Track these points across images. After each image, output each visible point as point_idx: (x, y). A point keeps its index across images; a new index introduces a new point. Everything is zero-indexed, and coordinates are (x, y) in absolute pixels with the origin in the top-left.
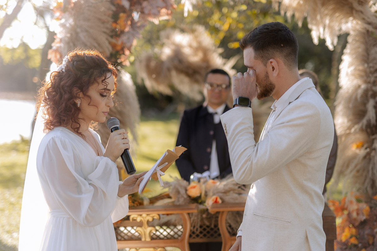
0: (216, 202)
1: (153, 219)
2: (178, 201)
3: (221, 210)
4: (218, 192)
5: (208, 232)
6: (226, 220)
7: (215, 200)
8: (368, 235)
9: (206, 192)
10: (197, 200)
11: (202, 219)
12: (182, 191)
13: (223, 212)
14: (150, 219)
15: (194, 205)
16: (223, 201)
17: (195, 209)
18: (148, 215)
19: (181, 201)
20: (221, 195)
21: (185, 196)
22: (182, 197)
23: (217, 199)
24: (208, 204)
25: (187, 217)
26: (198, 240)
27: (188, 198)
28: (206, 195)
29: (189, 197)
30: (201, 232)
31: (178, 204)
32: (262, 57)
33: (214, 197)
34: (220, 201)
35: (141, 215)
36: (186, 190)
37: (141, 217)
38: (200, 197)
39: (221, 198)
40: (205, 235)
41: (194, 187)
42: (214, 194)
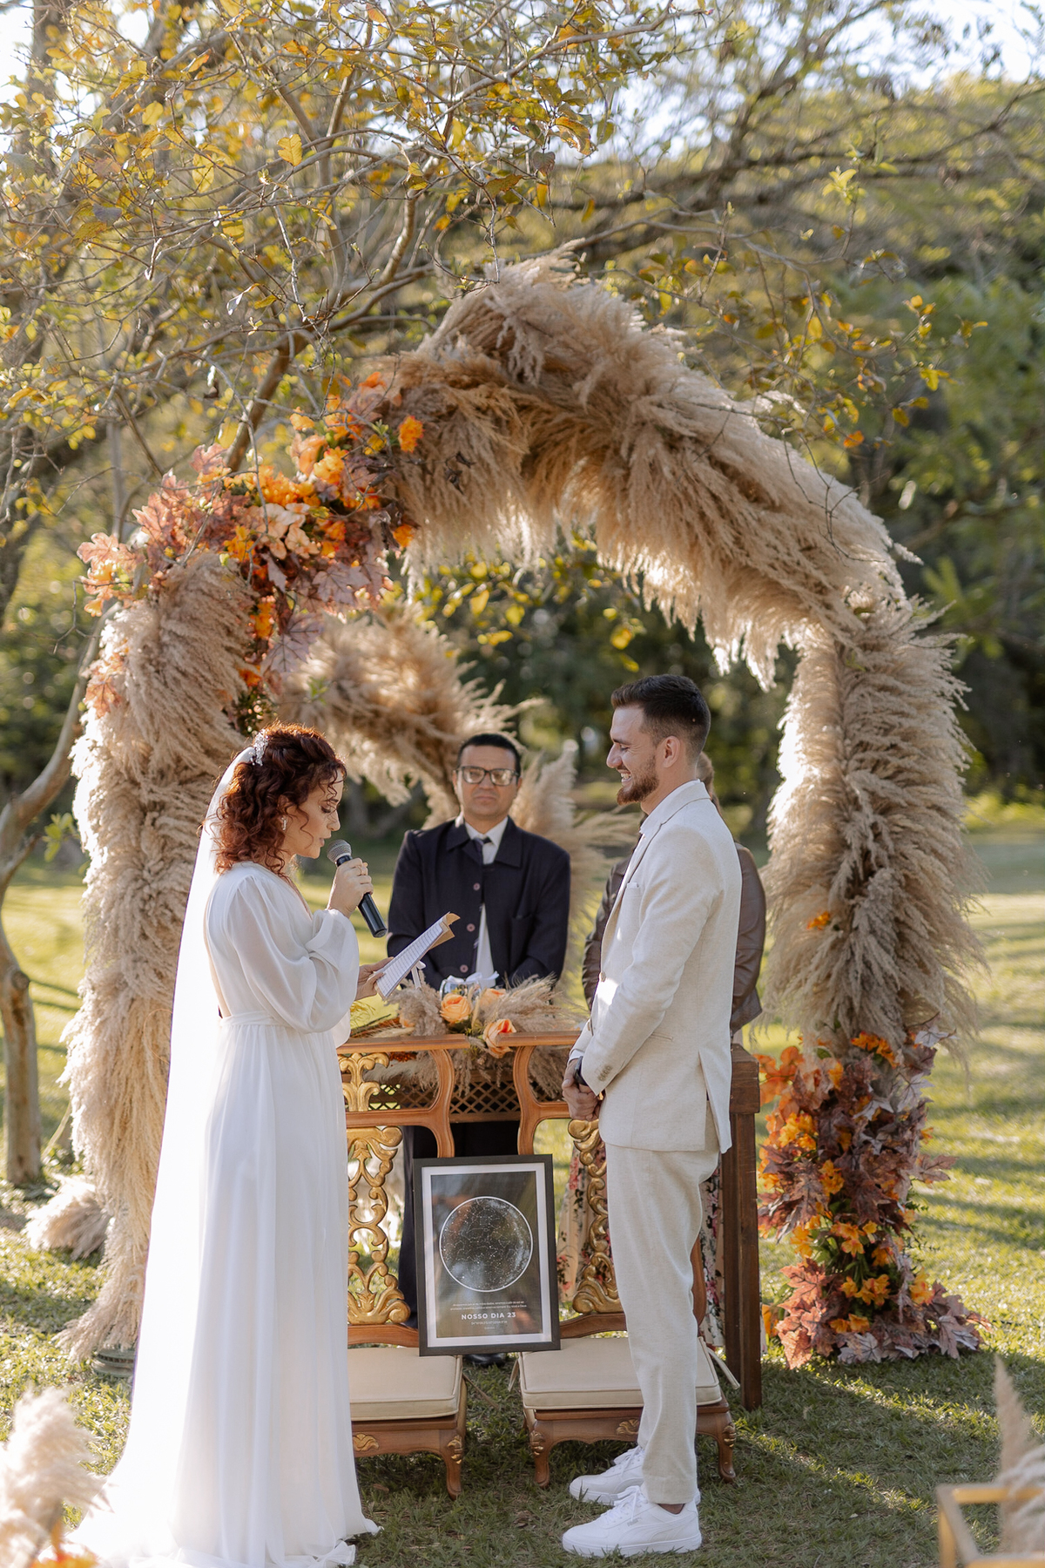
0: (505, 1030)
1: (374, 1067)
2: (424, 1029)
3: (519, 1043)
4: (509, 1012)
5: (486, 1100)
7: (503, 1027)
8: (840, 1128)
9: (482, 1012)
10: (458, 1028)
11: (475, 1071)
12: (430, 1009)
13: (523, 1048)
14: (368, 1065)
15: (461, 1036)
16: (520, 1030)
17: (464, 1043)
18: (362, 1055)
19: (431, 1029)
20: (516, 1016)
21: (439, 1020)
22: (432, 1020)
23: (506, 1025)
24: (488, 1036)
25: (447, 1058)
26: (464, 1117)
27: (445, 1025)
28: (482, 1021)
29: (446, 1022)
30: (470, 1101)
32: (656, 731)
33: (501, 1022)
34: (513, 1028)
35: (346, 1057)
36: (439, 1008)
37: (347, 1059)
38: (468, 1023)
39: (516, 1024)
40: (479, 1107)
41: (457, 1002)
42: (500, 1017)
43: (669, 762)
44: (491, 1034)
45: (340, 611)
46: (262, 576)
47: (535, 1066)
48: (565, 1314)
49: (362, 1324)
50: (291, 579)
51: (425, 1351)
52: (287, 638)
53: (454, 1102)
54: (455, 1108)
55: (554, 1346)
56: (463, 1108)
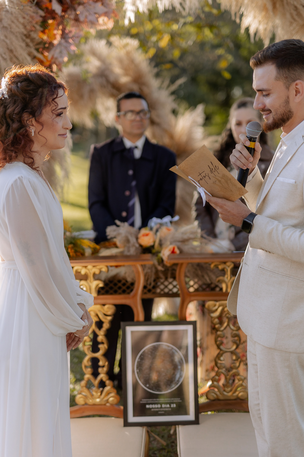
0: (173, 252)
1: (101, 272)
2: (129, 251)
3: (180, 261)
4: (175, 241)
6: (185, 273)
7: (172, 250)
9: (160, 241)
10: (147, 250)
11: (157, 272)
12: (133, 240)
13: (182, 264)
14: (97, 272)
15: (148, 256)
16: (181, 252)
17: (150, 261)
18: (94, 266)
19: (132, 251)
20: (179, 244)
21: (137, 245)
22: (133, 245)
23: (174, 249)
24: (164, 255)
25: (140, 269)
27: (140, 248)
28: (161, 245)
29: (141, 246)
30: (153, 287)
31: (128, 254)
32: (287, 78)
33: (171, 247)
34: (177, 251)
35: (86, 267)
36: (137, 238)
37: (86, 268)
38: (153, 247)
39: (179, 248)
41: (147, 235)
42: (171, 244)
43: (298, 99)
44: (165, 253)
45: (91, 28)
46: (50, 8)
47: (189, 271)
48: (202, 400)
49: (94, 405)
50: (64, 11)
51: (127, 424)
52: (63, 41)
53: (145, 287)
54: (145, 291)
55: (196, 422)
56: (149, 291)
